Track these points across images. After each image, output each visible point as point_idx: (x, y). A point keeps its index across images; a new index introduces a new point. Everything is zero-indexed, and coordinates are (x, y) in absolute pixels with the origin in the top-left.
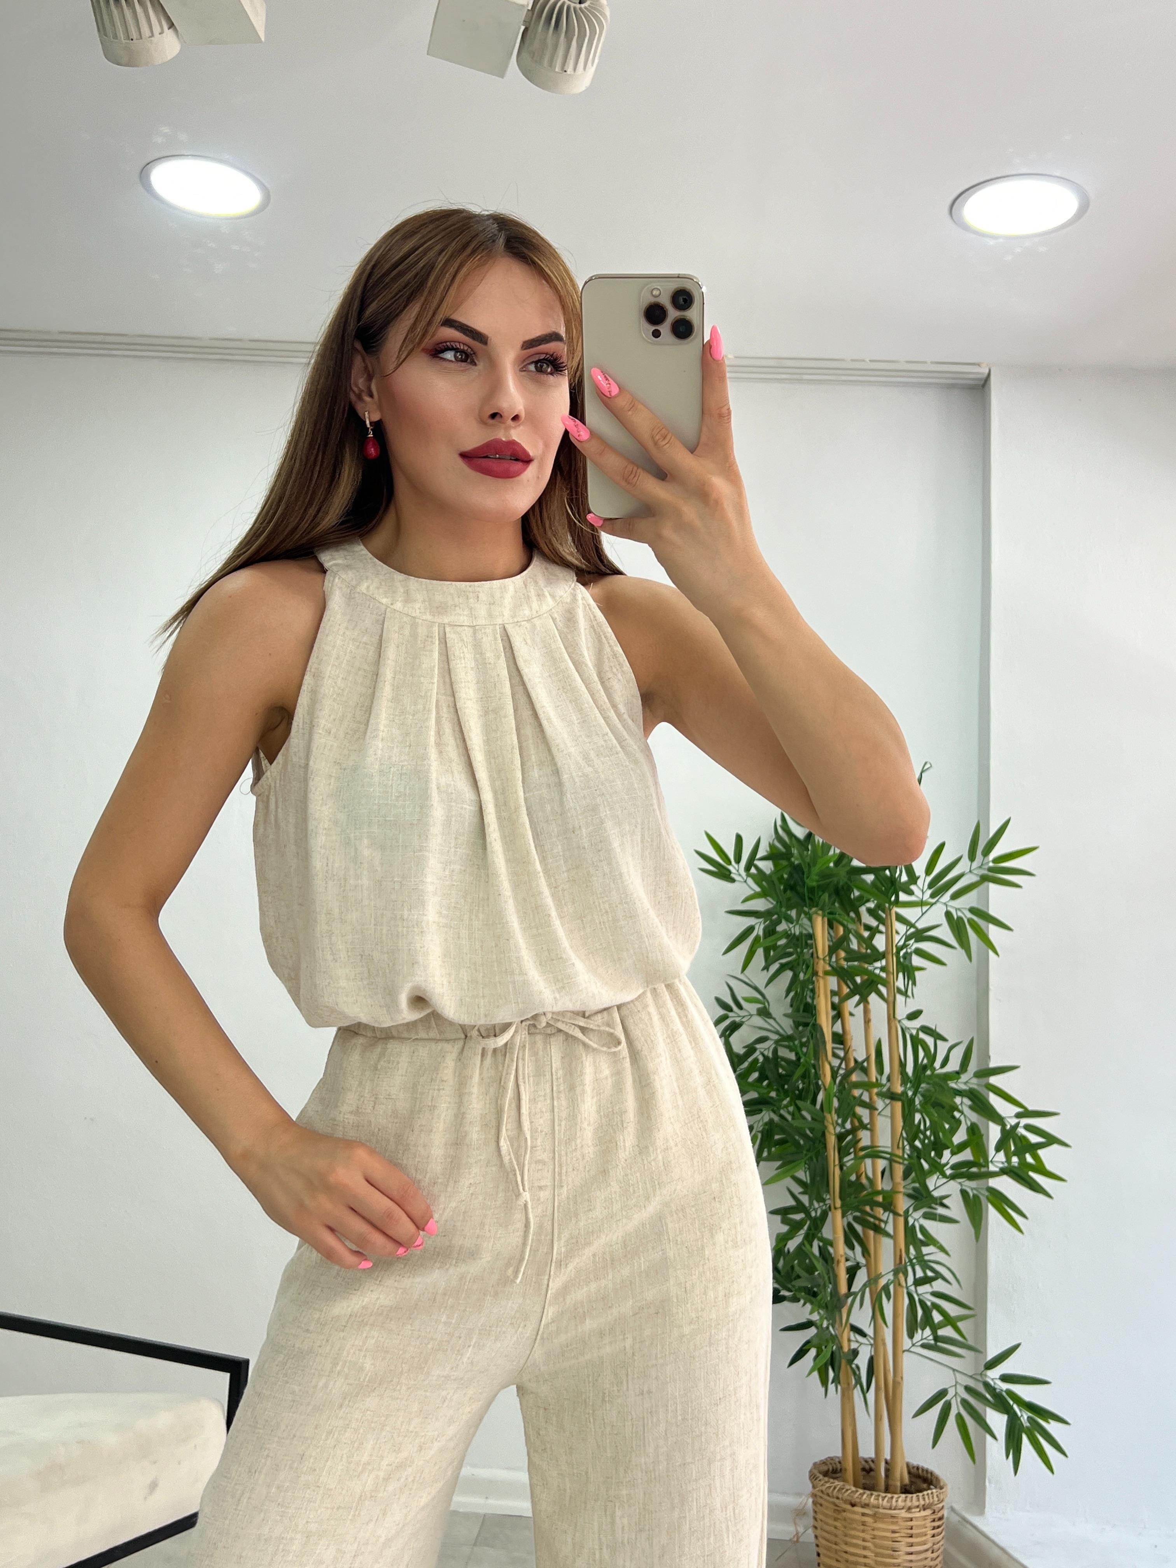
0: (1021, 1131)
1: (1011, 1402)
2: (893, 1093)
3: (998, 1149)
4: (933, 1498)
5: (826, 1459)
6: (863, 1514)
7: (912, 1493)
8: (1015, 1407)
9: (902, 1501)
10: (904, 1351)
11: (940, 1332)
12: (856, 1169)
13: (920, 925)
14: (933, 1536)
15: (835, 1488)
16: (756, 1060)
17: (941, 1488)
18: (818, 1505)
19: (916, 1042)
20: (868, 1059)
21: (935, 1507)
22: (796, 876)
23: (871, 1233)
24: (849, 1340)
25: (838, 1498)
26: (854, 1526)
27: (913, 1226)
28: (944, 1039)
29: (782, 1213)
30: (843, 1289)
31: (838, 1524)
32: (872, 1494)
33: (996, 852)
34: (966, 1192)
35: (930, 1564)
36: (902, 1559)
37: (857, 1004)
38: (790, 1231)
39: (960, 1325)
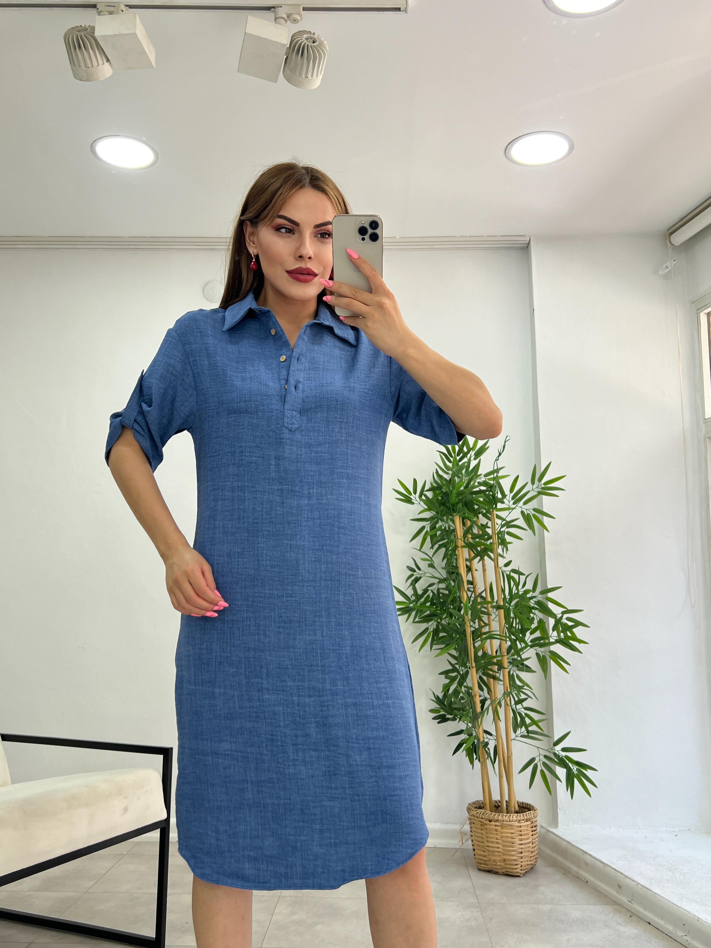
0: (564, 621)
1: (568, 762)
2: (499, 605)
3: (553, 630)
4: (531, 815)
5: (475, 802)
6: (496, 826)
7: (520, 813)
8: (570, 764)
9: (515, 817)
10: (512, 740)
11: (530, 729)
12: (482, 647)
13: (508, 519)
14: (532, 835)
15: (480, 813)
16: (429, 596)
17: (535, 811)
18: (472, 824)
19: (509, 578)
20: (485, 590)
21: (532, 820)
22: (445, 497)
23: (492, 680)
24: (483, 738)
25: (482, 818)
26: (492, 832)
27: (513, 674)
28: (523, 574)
29: (445, 673)
30: (479, 709)
31: (483, 832)
32: (500, 815)
33: (545, 480)
34: (539, 654)
35: (532, 850)
36: (517, 847)
37: (479, 562)
38: (450, 682)
39: (540, 724)
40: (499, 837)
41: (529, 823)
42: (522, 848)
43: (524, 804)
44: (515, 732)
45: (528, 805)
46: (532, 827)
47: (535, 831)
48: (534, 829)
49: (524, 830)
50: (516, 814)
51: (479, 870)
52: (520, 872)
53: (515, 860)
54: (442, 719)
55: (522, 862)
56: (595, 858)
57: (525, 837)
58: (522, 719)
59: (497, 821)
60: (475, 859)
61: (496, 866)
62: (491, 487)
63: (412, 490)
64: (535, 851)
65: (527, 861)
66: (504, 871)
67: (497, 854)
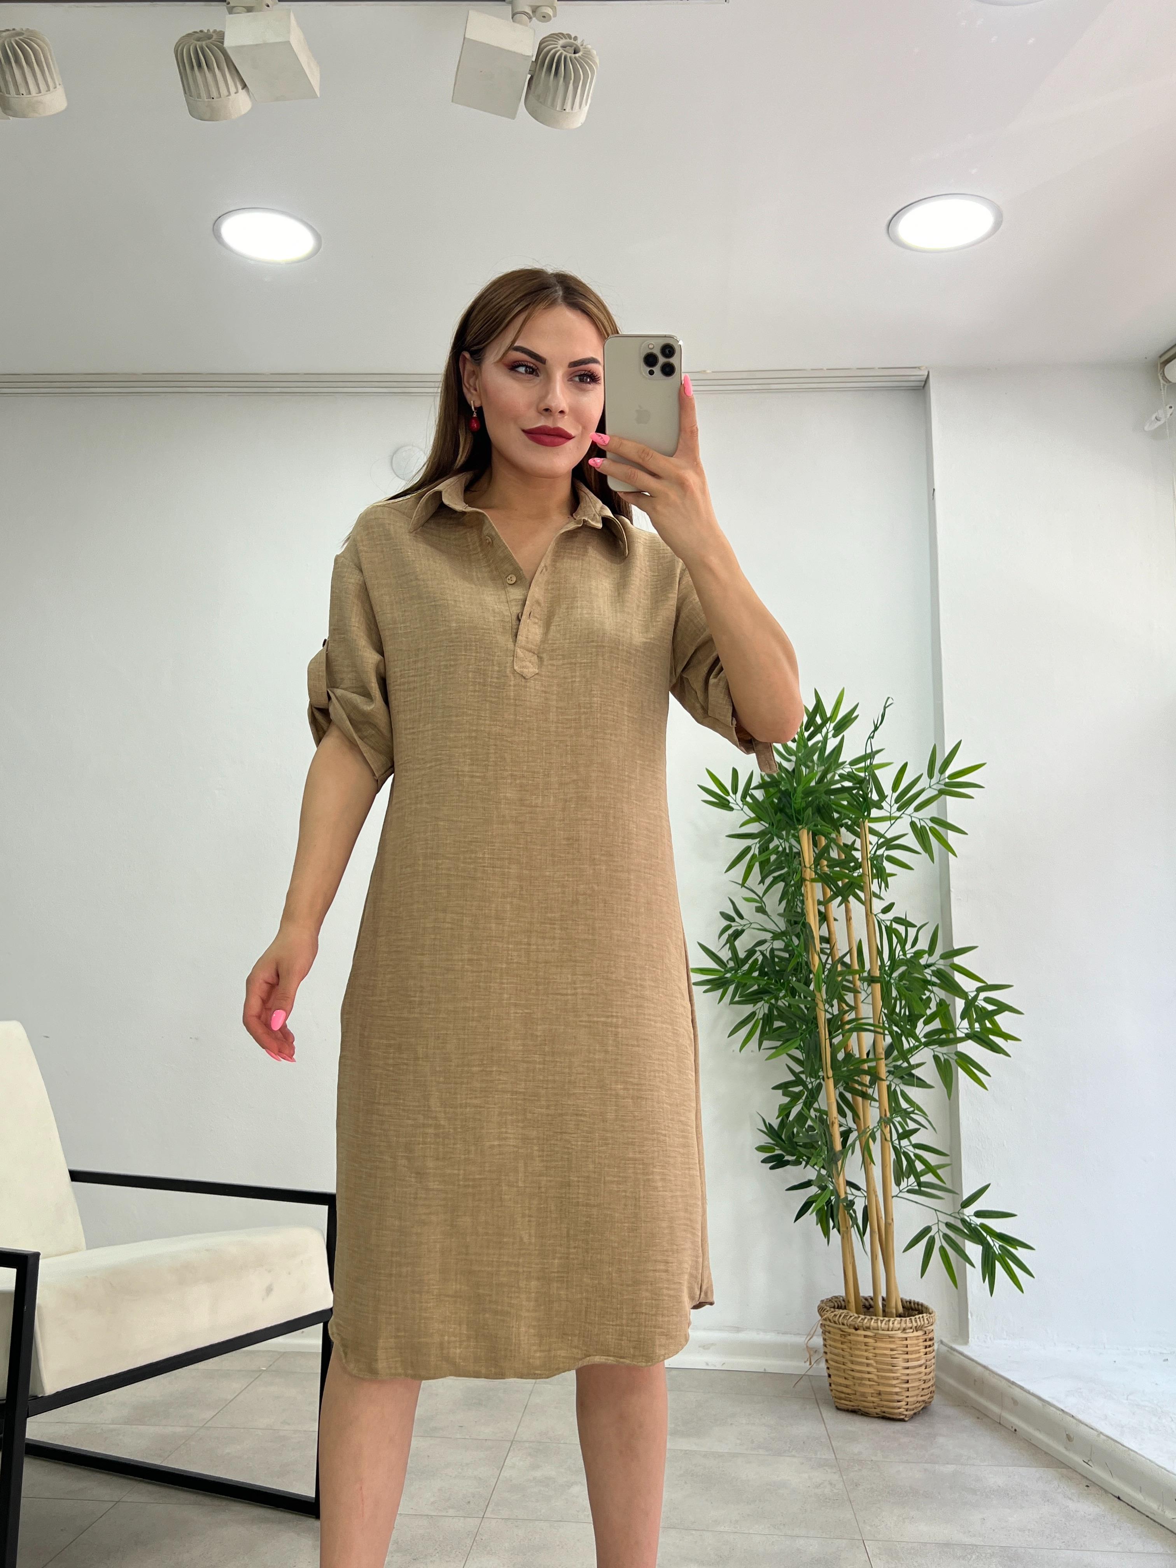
0: (981, 1003)
1: (985, 1234)
2: (872, 977)
3: (962, 1018)
4: (924, 1320)
5: (832, 1298)
6: (865, 1336)
7: (905, 1317)
8: (988, 1238)
9: (898, 1323)
10: (893, 1197)
11: (923, 1179)
12: (844, 1045)
13: (889, 835)
14: (926, 1354)
15: (840, 1316)
16: (757, 960)
17: (930, 1314)
18: (827, 1333)
19: (890, 931)
20: (850, 951)
21: (925, 1329)
22: (783, 799)
23: (860, 1099)
24: (846, 1193)
25: (843, 1324)
26: (859, 1346)
27: (895, 1089)
28: (914, 926)
29: (783, 1087)
30: (838, 1147)
31: (844, 1346)
32: (872, 1319)
33: (950, 771)
34: (938, 1056)
35: (925, 1378)
36: (900, 1372)
37: (839, 906)
38: (790, 1102)
39: (939, 1171)
40: (870, 1355)
41: (920, 1333)
42: (908, 1375)
43: (912, 1304)
44: (898, 1184)
45: (918, 1304)
46: (926, 1341)
47: (930, 1346)
48: (928, 1343)
49: (911, 1345)
50: (899, 1319)
51: (838, 1409)
52: (905, 1413)
53: (897, 1394)
54: (778, 1162)
55: (908, 1397)
56: (1029, 1392)
57: (914, 1356)
58: (911, 1163)
59: (868, 1328)
60: (831, 1390)
61: (865, 1404)
62: (860, 783)
63: (729, 788)
64: (930, 1380)
65: (917, 1395)
66: (878, 1410)
67: (868, 1383)
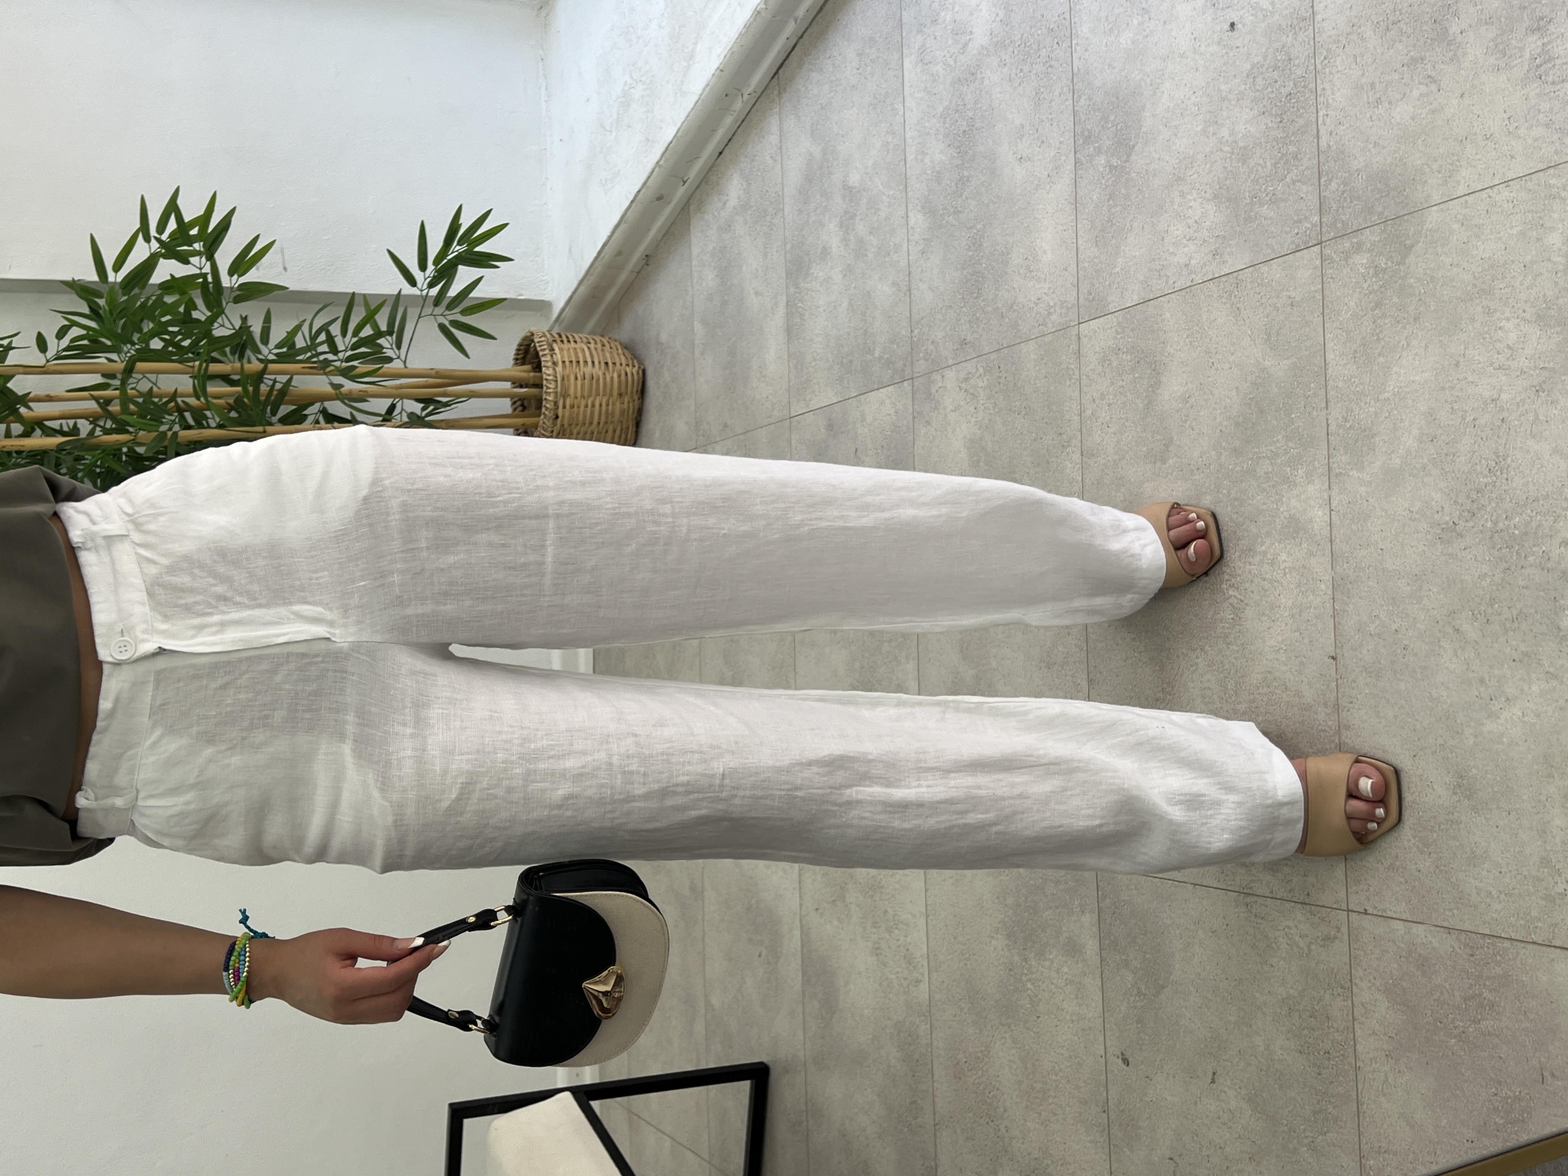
1: (445, 261)
3: (187, 263)
4: (542, 342)
6: (564, 407)
7: (540, 362)
8: (449, 257)
9: (549, 370)
10: (406, 367)
11: (383, 328)
14: (575, 342)
17: (533, 334)
21: (551, 340)
26: (575, 416)
32: (546, 399)
35: (599, 346)
36: (598, 371)
40: (583, 403)
41: (555, 346)
42: (600, 363)
45: (518, 350)
46: (562, 341)
47: (567, 337)
49: (569, 356)
50: (544, 369)
52: (636, 368)
53: (619, 376)
55: (621, 364)
58: (363, 342)
59: (556, 403)
61: (631, 411)
64: (601, 341)
65: (618, 354)
66: (636, 397)
67: (610, 407)
